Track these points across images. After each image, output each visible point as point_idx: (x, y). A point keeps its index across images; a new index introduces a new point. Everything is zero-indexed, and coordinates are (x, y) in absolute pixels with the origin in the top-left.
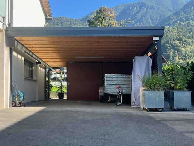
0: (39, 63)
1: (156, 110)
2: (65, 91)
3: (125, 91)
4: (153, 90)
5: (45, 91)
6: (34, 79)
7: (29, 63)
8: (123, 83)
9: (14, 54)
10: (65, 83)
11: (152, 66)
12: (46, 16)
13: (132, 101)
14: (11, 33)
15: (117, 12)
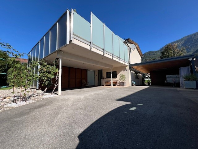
0: (140, 73)
1: (193, 89)
2: (150, 82)
3: (177, 81)
4: (189, 80)
5: (143, 82)
6: (138, 78)
7: (136, 73)
8: (176, 78)
9: (132, 71)
10: (150, 79)
11: (191, 71)
12: (141, 56)
13: (180, 85)
14: (130, 66)
15: (183, 41)
